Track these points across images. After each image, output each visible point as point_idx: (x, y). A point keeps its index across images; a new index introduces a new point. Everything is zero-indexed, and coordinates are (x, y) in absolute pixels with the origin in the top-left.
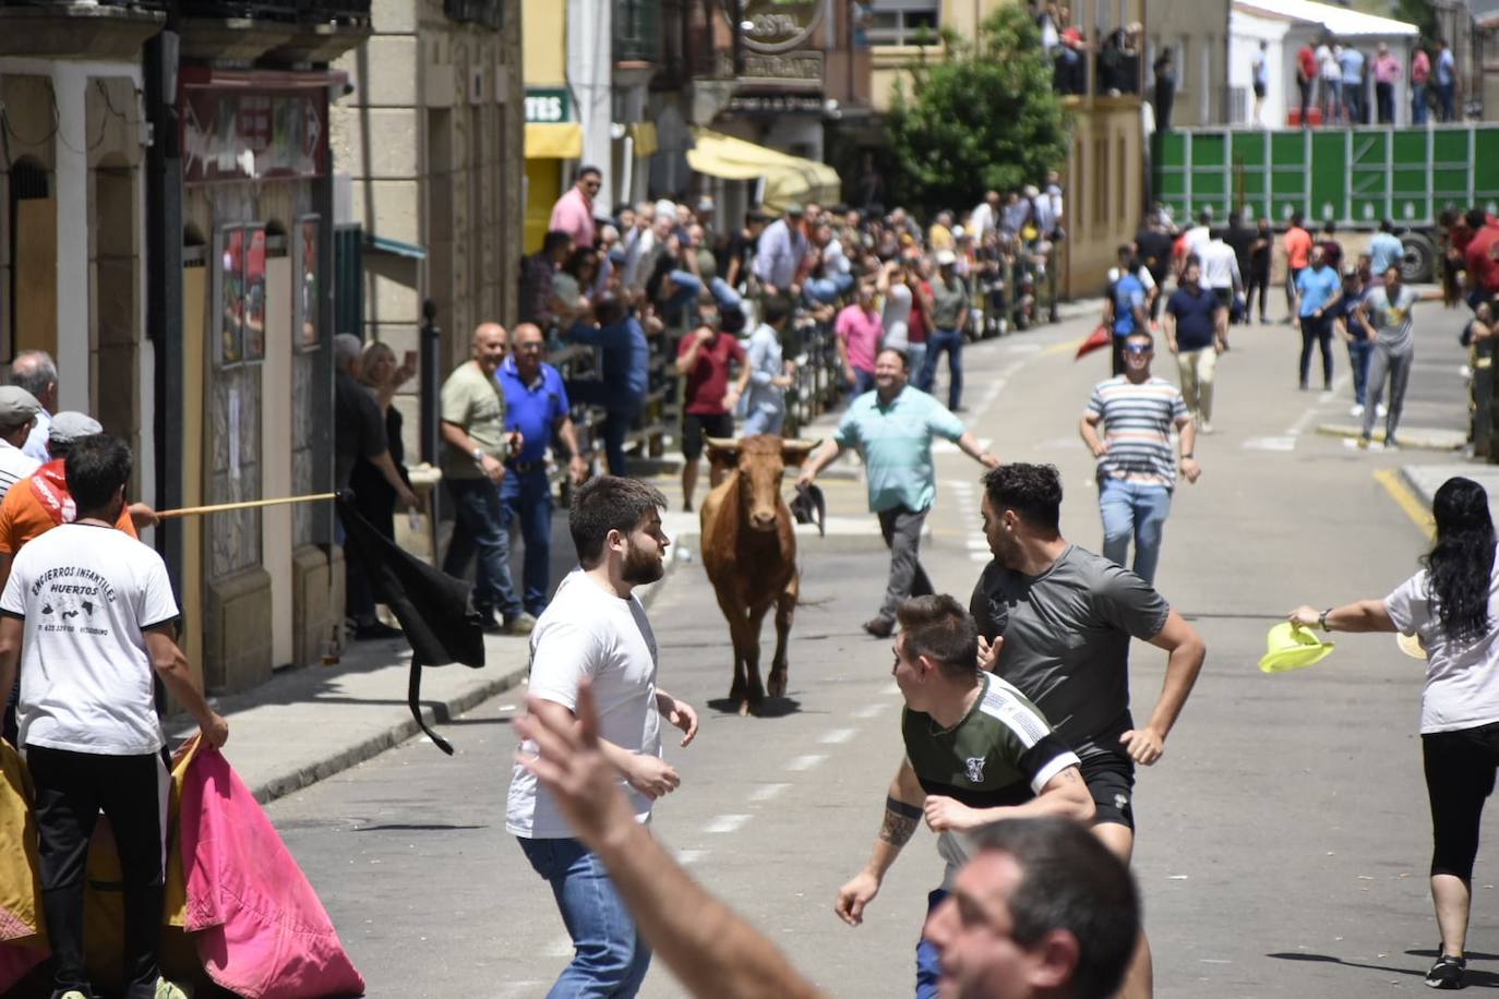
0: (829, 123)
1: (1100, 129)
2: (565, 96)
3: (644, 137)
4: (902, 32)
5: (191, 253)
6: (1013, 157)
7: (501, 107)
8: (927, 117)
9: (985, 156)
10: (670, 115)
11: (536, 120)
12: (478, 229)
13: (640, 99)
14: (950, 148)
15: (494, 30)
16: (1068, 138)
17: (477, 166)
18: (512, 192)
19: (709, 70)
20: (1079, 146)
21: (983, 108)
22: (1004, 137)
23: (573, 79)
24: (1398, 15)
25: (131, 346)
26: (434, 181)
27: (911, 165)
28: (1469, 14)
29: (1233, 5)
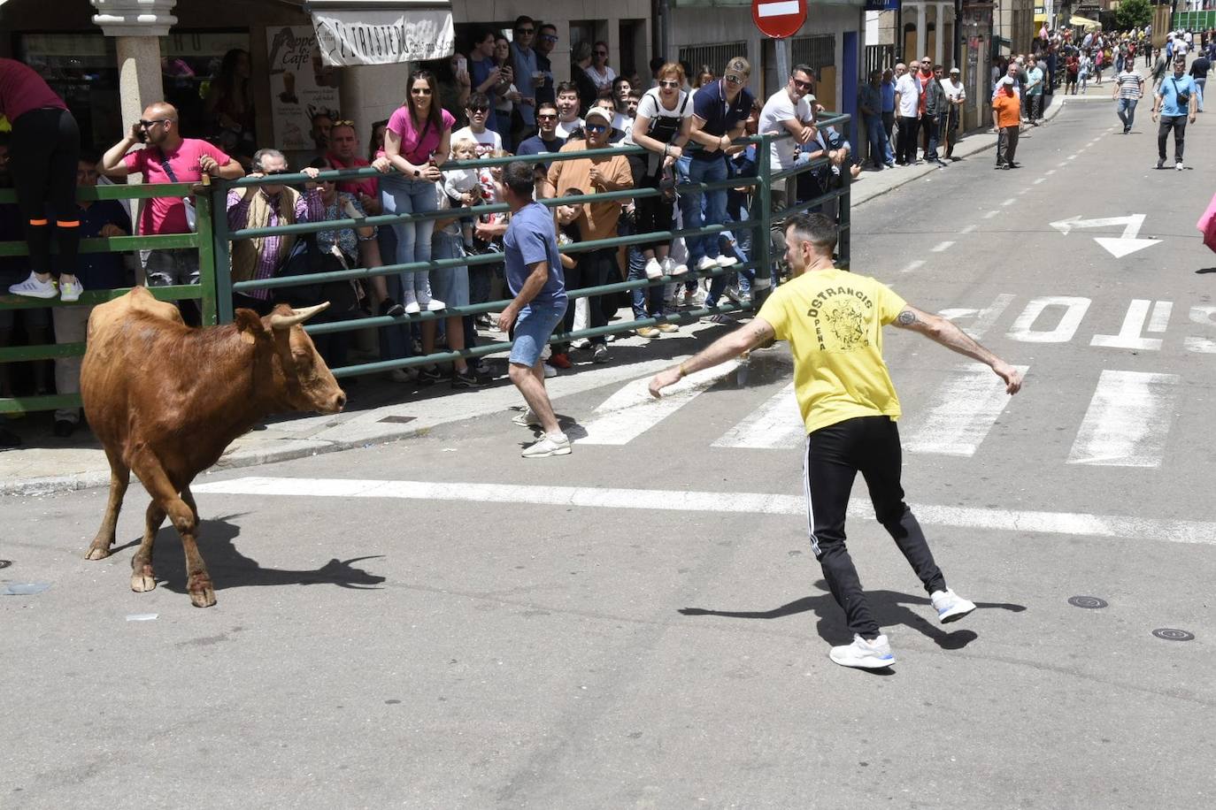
0: (1100, 13)
1: (1160, 12)
2: (1043, 8)
3: (1060, 16)
5: (964, 41)
6: (1141, 19)
7: (1030, 11)
8: (1122, 11)
9: (1134, 19)
10: (1066, 12)
11: (1037, 13)
12: (1024, 36)
13: (1059, 9)
14: (1127, 18)
16: (1153, 14)
17: (1025, 24)
18: (1031, 29)
19: (1075, 2)
20: (1155, 16)
21: (1134, 9)
23: (1045, 5)
25: (950, 61)
26: (1015, 25)
27: (1118, 21)
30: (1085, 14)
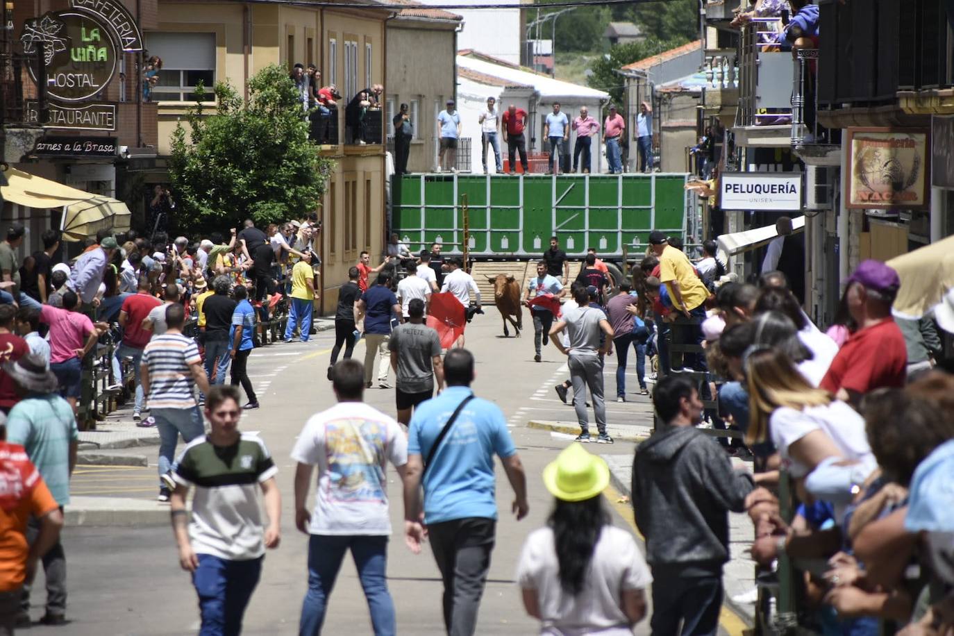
0: (120, 163)
1: (350, 171)
4: (183, 89)
6: (278, 195)
8: (205, 160)
9: (254, 193)
14: (225, 186)
16: (323, 180)
19: (17, 117)
20: (332, 185)
22: (270, 178)
24: (592, 83)
27: (191, 199)
28: (649, 80)
29: (459, 70)
30: (63, 171)
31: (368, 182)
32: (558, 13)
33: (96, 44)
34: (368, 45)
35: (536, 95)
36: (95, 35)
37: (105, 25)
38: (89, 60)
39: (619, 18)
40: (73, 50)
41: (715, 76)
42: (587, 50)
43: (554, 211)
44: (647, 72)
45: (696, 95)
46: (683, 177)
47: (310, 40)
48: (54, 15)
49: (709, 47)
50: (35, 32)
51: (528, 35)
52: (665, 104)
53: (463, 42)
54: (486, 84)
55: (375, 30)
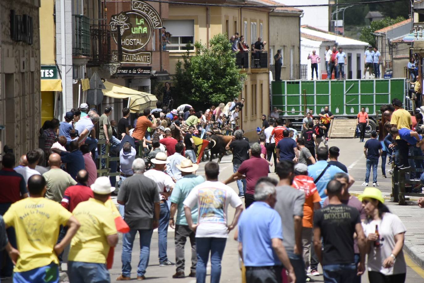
0: (153, 78)
1: (254, 80)
3: (85, 84)
4: (180, 45)
6: (222, 91)
7: (32, 72)
9: (211, 90)
10: (95, 76)
11: (44, 78)
12: (24, 119)
13: (84, 69)
14: (199, 88)
15: (30, 44)
16: (242, 84)
17: (24, 95)
18: (36, 105)
19: (108, 58)
20: (246, 86)
22: (219, 84)
23: (58, 63)
24: (361, 39)
26: (7, 101)
28: (387, 37)
29: (302, 35)
30: (129, 82)
31: (262, 85)
32: (346, 8)
33: (142, 26)
34: (261, 24)
35: (336, 45)
36: (142, 21)
37: (146, 17)
38: (139, 33)
39: (373, 9)
40: (132, 29)
41: (418, 35)
42: (359, 24)
43: (345, 96)
44: (386, 33)
45: (409, 43)
46: (403, 80)
47: (236, 22)
48: (124, 13)
49: (415, 22)
50: (116, 21)
51: (332, 18)
52: (394, 48)
53: (303, 22)
54: (313, 40)
55: (264, 17)
